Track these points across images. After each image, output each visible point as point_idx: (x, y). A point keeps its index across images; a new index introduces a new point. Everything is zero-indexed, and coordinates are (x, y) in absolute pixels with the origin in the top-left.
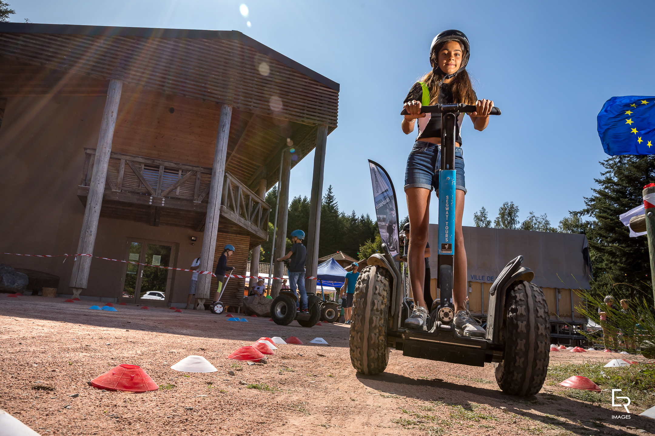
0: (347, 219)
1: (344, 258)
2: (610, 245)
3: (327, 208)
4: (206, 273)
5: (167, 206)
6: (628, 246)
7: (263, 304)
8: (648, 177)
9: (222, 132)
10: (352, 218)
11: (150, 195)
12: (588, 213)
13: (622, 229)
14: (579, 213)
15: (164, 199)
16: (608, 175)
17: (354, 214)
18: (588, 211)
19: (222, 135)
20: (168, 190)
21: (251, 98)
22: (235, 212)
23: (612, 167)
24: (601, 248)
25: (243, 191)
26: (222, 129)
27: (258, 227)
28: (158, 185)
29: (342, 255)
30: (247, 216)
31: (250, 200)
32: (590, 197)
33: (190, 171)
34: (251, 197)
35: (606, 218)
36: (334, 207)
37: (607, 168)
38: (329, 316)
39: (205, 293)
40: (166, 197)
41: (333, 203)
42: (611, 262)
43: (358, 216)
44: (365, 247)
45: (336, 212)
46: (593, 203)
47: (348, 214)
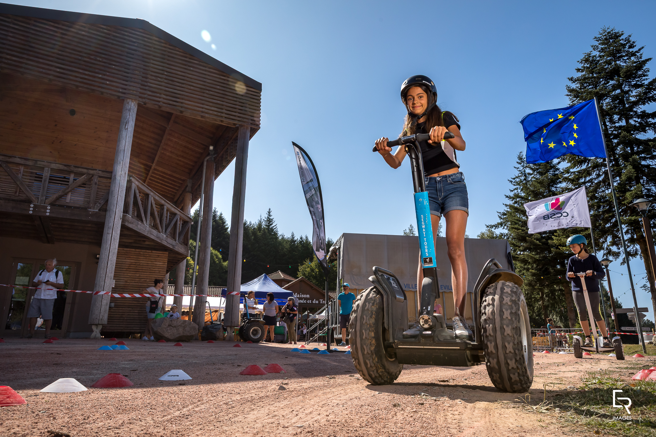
0: (287, 241)
1: (283, 277)
2: (522, 253)
3: (267, 231)
4: (102, 293)
5: (54, 215)
6: (537, 254)
7: (175, 327)
8: (550, 191)
9: (124, 130)
10: (291, 240)
11: (30, 202)
12: (502, 226)
13: (532, 238)
14: (494, 226)
15: (49, 208)
16: (516, 191)
17: (293, 235)
18: (501, 224)
19: (124, 133)
20: (55, 196)
21: (160, 94)
22: (145, 222)
23: (518, 184)
24: (515, 257)
25: (155, 199)
26: (124, 126)
27: (176, 241)
28: (41, 191)
29: (281, 274)
30: (160, 228)
31: (165, 210)
32: (503, 211)
33: (85, 174)
34: (165, 207)
35: (518, 229)
36: (273, 230)
37: (515, 185)
38: (254, 335)
39: (101, 317)
40: (52, 204)
41: (273, 226)
42: (524, 269)
43: (297, 237)
44: (304, 266)
45: (276, 234)
46: (505, 217)
47: (288, 236)
